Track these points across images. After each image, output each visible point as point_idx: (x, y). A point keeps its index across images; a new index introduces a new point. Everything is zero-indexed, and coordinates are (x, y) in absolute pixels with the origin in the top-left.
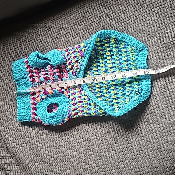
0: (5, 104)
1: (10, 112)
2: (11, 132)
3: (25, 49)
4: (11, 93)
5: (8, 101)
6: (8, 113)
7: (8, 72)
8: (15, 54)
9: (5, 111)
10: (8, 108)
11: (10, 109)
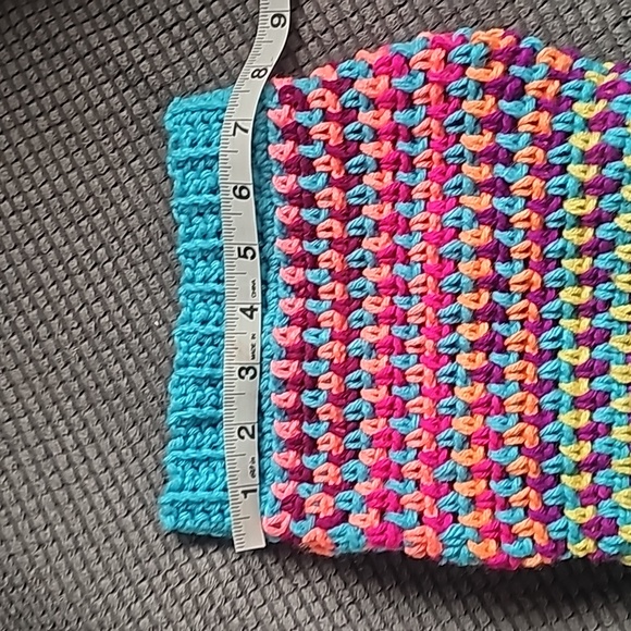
0: (83, 436)
1: (135, 485)
2: (173, 617)
3: (123, 45)
4: (100, 359)
5: (97, 413)
6: (122, 496)
7: (42, 226)
8: (60, 95)
9: (98, 483)
10: (113, 459)
11: (122, 462)
